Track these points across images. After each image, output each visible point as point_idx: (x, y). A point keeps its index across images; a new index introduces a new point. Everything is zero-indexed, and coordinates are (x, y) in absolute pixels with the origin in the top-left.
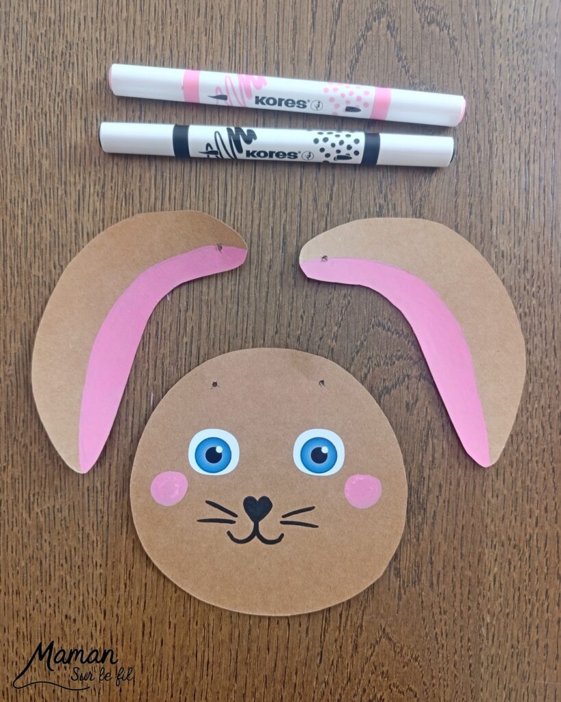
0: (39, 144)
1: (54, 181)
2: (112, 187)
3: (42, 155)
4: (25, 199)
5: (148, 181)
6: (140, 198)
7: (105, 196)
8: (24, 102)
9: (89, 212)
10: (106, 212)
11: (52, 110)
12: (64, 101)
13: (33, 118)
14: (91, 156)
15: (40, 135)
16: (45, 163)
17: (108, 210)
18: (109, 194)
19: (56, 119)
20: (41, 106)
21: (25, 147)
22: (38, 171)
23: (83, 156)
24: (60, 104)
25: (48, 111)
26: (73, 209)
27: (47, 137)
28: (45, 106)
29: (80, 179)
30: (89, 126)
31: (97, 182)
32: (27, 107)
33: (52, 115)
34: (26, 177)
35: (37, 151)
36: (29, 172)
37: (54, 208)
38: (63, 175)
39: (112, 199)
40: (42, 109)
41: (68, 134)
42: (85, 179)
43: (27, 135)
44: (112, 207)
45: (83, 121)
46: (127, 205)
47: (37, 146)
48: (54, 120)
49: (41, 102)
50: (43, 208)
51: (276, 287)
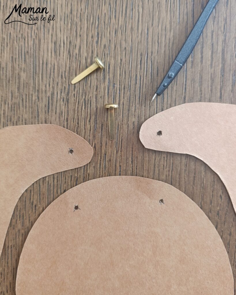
0: (19, 61)
1: (29, 89)
2: (74, 94)
3: (21, 69)
4: (7, 103)
5: (102, 90)
6: (96, 104)
7: (69, 101)
8: (8, 29)
9: (56, 113)
10: (69, 114)
11: (30, 35)
12: (39, 29)
13: (15, 42)
14: (59, 71)
15: (20, 54)
16: (23, 75)
17: (71, 113)
18: (72, 100)
19: (32, 42)
20: (21, 32)
21: (8, 63)
22: (17, 81)
23: (52, 70)
24: (36, 31)
25: (26, 36)
26: (43, 110)
27: (25, 56)
28: (25, 32)
29: (50, 88)
30: (58, 48)
31: (63, 90)
32: (10, 34)
33: (30, 39)
34: (8, 86)
35: (17, 66)
36: (11, 82)
37: (29, 109)
38: (37, 85)
39: (75, 104)
40: (22, 35)
41: (41, 53)
42: (53, 88)
43: (9, 55)
44: (74, 110)
45: (53, 44)
46: (86, 108)
47: (17, 62)
48: (31, 43)
49: (21, 30)
50: (21, 110)
51: (201, 173)
